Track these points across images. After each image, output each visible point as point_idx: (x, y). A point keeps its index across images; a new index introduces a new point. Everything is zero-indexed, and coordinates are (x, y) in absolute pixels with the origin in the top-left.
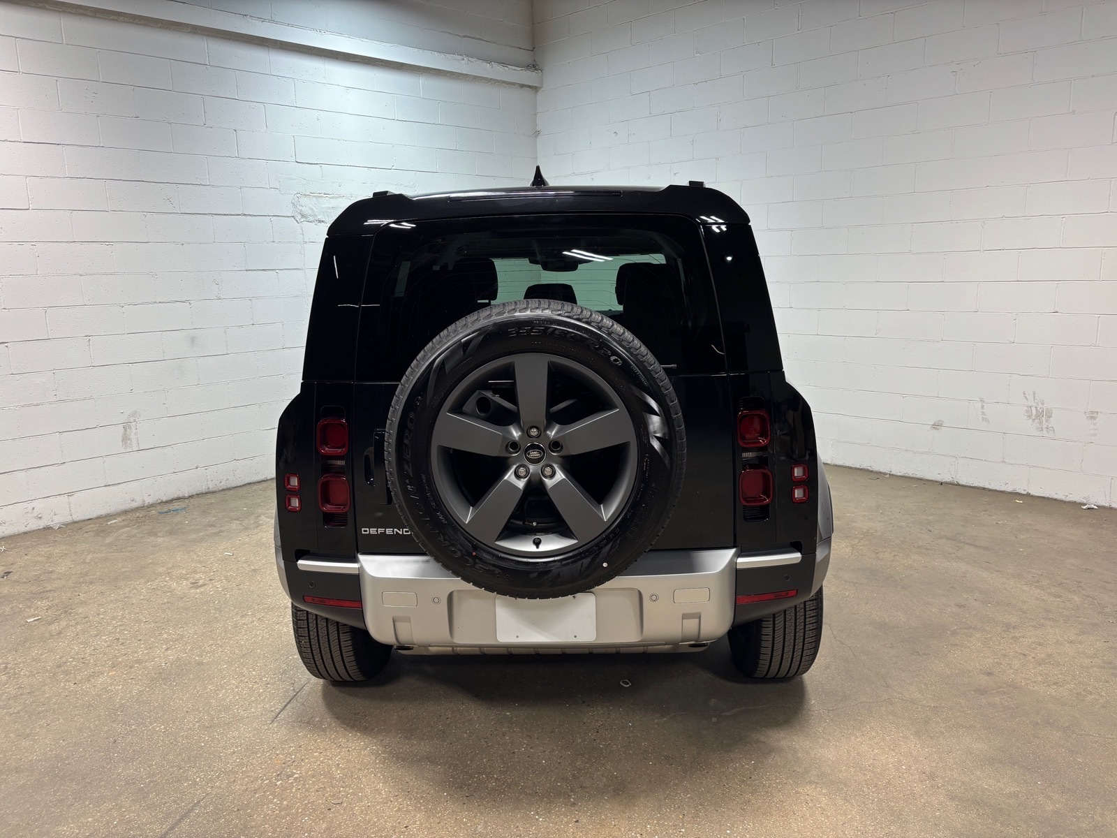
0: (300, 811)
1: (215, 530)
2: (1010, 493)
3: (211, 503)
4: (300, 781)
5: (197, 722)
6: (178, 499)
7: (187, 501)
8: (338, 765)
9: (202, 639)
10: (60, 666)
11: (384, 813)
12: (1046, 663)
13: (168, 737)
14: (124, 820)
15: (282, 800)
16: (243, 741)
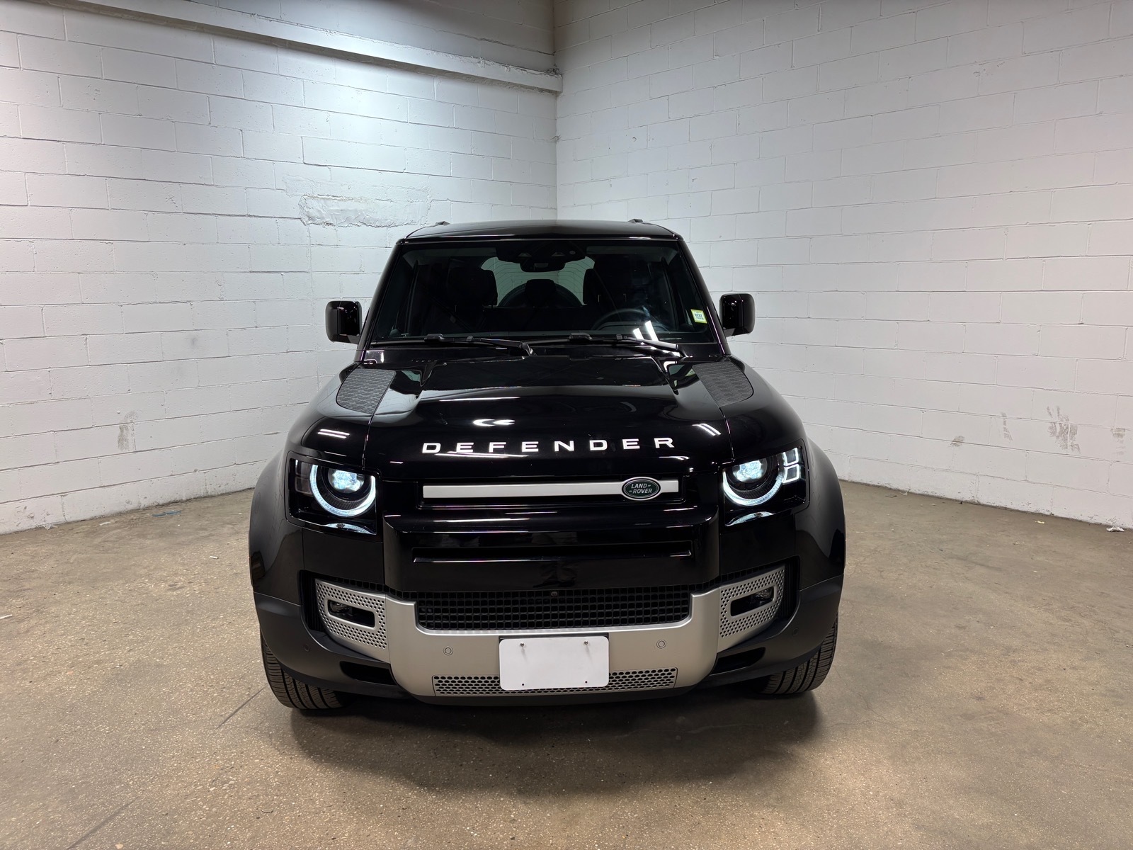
0: (227, 818)
1: (206, 533)
2: (1032, 513)
3: (208, 507)
4: (234, 787)
5: (143, 724)
6: (176, 502)
7: (184, 504)
8: (277, 772)
9: (168, 641)
10: (20, 664)
11: (313, 823)
12: (1044, 689)
13: (111, 738)
14: (48, 820)
15: (212, 806)
16: (185, 745)
